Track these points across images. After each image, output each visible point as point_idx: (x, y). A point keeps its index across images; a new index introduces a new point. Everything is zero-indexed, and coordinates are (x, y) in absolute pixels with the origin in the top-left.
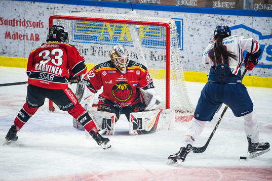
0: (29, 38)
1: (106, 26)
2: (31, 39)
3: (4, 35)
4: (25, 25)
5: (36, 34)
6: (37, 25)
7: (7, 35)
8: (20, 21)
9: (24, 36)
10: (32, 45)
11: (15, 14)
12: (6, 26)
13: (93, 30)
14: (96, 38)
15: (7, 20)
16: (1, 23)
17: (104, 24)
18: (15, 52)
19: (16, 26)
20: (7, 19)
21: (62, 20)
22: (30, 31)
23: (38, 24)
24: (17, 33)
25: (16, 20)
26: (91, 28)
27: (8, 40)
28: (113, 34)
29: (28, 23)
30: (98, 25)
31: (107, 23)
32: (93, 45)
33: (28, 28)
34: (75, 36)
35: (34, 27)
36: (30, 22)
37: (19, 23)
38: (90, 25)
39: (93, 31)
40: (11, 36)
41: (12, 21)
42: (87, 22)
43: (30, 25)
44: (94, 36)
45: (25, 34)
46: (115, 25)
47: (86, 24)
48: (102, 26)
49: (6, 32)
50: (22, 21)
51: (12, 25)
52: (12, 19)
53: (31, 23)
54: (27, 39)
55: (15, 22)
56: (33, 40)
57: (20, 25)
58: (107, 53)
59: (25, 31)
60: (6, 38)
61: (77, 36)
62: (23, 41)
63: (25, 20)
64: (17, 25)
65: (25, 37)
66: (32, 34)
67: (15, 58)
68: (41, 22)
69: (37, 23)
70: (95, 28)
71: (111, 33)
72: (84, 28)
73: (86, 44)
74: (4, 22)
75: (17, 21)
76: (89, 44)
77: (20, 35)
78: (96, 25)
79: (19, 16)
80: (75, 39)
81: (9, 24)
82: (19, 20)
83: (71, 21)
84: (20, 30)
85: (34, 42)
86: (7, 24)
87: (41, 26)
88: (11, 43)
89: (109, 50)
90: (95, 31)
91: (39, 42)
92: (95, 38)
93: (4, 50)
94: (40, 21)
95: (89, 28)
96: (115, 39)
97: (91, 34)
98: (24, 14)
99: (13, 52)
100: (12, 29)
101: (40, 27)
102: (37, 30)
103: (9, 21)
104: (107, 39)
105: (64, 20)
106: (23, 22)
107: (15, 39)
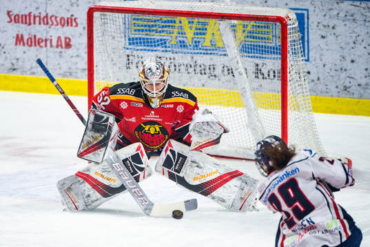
0: (54, 43)
1: (180, 22)
2: (57, 46)
3: (14, 40)
4: (47, 23)
5: (66, 38)
6: (68, 23)
7: (19, 39)
8: (40, 17)
9: (46, 40)
10: (60, 56)
11: (31, 5)
12: (17, 24)
13: (160, 29)
14: (165, 43)
15: (18, 15)
16: (9, 20)
17: (178, 19)
18: (32, 68)
19: (32, 25)
20: (18, 13)
21: (108, 13)
22: (55, 32)
23: (70, 21)
24: (35, 36)
25: (32, 14)
26: (156, 26)
27: (21, 48)
28: (192, 35)
29: (53, 19)
30: (168, 21)
31: (182, 18)
32: (160, 54)
33: (53, 27)
34: (129, 39)
35: (63, 26)
36: (56, 18)
37: (37, 19)
38: (155, 21)
39: (160, 32)
40: (25, 41)
41: (26, 16)
42: (151, 17)
43: (55, 23)
44: (161, 40)
45: (49, 37)
46: (196, 20)
47: (148, 20)
48: (175, 22)
49: (18, 35)
50: (42, 17)
51: (26, 23)
52: (27, 14)
53: (58, 19)
54: (51, 46)
55: (32, 18)
56: (62, 47)
57: (40, 23)
58: (182, 67)
59: (47, 32)
60: (16, 44)
61: (133, 39)
62: (44, 49)
63: (47, 14)
64: (35, 23)
65: (48, 42)
66: (59, 38)
67: (31, 76)
68: (73, 18)
69: (68, 18)
70: (163, 27)
71: (190, 34)
72: (145, 26)
73: (149, 53)
74: (13, 17)
75: (35, 17)
76: (153, 53)
77: (39, 39)
78: (165, 22)
79: (37, 8)
80: (130, 44)
81: (22, 22)
82: (37, 14)
83: (123, 14)
84: (39, 31)
85: (63, 50)
86: (19, 22)
87: (74, 24)
88: (24, 52)
89: (186, 63)
90: (163, 31)
91: (70, 49)
92: (163, 43)
93: (13, 65)
94: (72, 15)
95: (153, 26)
96: (196, 44)
97: (157, 37)
98: (47, 4)
99: (28, 67)
100: (26, 30)
101: (72, 25)
102: (67, 31)
103: (22, 16)
104: (183, 45)
105: (111, 13)
106: (44, 17)
107: (31, 45)
